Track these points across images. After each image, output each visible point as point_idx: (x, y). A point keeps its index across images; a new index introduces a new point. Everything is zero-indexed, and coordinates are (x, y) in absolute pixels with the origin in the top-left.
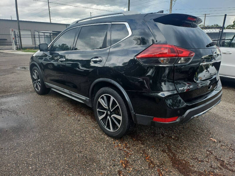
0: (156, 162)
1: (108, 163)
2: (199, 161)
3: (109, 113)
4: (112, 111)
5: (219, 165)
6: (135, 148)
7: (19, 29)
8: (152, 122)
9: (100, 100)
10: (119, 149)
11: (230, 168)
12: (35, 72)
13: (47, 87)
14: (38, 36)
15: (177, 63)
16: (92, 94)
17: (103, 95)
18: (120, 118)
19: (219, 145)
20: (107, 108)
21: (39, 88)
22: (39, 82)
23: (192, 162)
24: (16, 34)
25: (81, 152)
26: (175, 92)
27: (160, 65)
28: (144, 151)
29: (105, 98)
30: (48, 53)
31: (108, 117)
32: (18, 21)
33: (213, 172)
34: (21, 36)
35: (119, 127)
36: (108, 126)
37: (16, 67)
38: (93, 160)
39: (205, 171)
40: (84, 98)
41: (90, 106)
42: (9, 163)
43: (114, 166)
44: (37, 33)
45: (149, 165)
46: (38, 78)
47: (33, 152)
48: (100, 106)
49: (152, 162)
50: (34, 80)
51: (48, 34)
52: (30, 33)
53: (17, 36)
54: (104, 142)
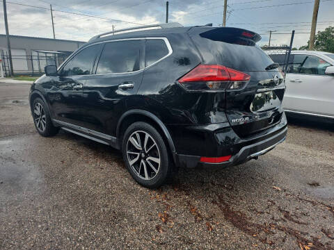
0: (205, 214)
1: (143, 218)
2: (258, 213)
3: (143, 155)
4: (147, 152)
5: (282, 216)
6: (177, 200)
7: (9, 47)
8: (199, 163)
9: (132, 139)
10: (157, 202)
11: (295, 219)
12: (37, 105)
13: (55, 126)
14: (36, 58)
15: (229, 89)
16: (120, 132)
17: (136, 132)
18: (158, 161)
19: (283, 194)
20: (141, 149)
21: (44, 128)
22: (44, 119)
23: (249, 214)
24: (5, 54)
25: (106, 206)
26: (228, 125)
27: (209, 91)
28: (189, 203)
29: (138, 135)
30: (57, 79)
31: (142, 161)
32: (8, 36)
33: (275, 224)
34: (12, 57)
35: (157, 173)
36: (142, 173)
37: (7, 100)
38: (122, 215)
39: (265, 224)
40: (108, 137)
41: (117, 147)
42: (10, 221)
43: (151, 220)
44: (35, 54)
45: (196, 218)
46: (43, 114)
47: (41, 207)
48: (131, 147)
49: (199, 215)
50: (35, 116)
51: (51, 55)
52: (24, 53)
53: (5, 57)
54: (137, 193)
